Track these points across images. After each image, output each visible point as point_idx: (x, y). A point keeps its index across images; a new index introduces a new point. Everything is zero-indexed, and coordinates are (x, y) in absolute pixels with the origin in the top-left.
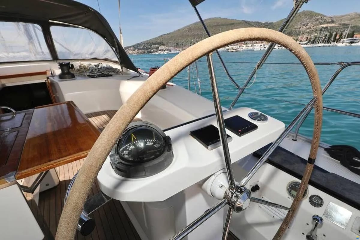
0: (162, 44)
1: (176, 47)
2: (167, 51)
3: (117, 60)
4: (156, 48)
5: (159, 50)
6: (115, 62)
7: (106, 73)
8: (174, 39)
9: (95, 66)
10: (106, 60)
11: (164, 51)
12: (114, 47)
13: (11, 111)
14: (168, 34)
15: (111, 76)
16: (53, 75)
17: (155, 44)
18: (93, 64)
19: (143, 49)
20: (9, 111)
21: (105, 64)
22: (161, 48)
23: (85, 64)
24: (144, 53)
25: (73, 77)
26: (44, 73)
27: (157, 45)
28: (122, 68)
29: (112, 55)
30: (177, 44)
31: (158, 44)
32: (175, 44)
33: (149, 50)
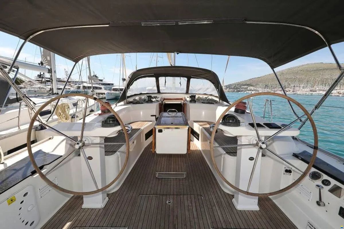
0: (251, 86)
1: (265, 88)
2: (255, 91)
3: (218, 96)
4: (245, 88)
5: (248, 90)
6: (216, 97)
7: (211, 102)
8: (263, 82)
9: (205, 98)
10: (211, 95)
11: (253, 91)
12: (217, 89)
13: (176, 112)
14: (258, 78)
15: (213, 103)
16: (186, 100)
17: (245, 85)
18: (205, 96)
19: (234, 88)
20: (176, 111)
21: (210, 97)
22: (250, 88)
23: (201, 96)
24: (234, 91)
25: (195, 102)
26: (182, 99)
27: (246, 86)
28: (219, 100)
29: (216, 93)
30: (266, 86)
31: (248, 85)
32: (264, 86)
33: (239, 89)
